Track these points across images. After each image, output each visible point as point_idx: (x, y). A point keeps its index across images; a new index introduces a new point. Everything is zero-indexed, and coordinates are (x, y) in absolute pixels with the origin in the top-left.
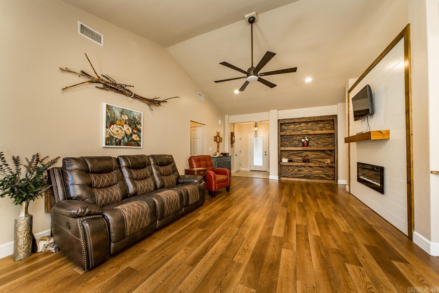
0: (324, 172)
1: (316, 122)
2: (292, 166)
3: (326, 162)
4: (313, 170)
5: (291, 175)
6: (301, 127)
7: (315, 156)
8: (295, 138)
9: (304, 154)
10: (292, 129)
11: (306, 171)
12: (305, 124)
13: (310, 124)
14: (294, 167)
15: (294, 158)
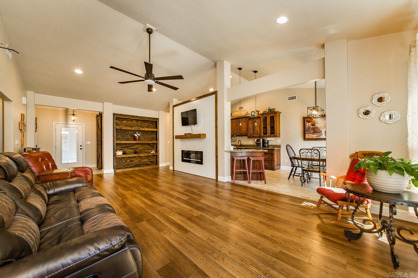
0: (149, 160)
1: (144, 121)
2: (124, 157)
3: (151, 152)
4: (142, 159)
5: (124, 166)
6: (133, 123)
7: (143, 148)
8: (127, 133)
9: (135, 147)
10: (125, 124)
11: (136, 161)
12: (136, 121)
13: (139, 122)
14: (126, 158)
15: (127, 151)
